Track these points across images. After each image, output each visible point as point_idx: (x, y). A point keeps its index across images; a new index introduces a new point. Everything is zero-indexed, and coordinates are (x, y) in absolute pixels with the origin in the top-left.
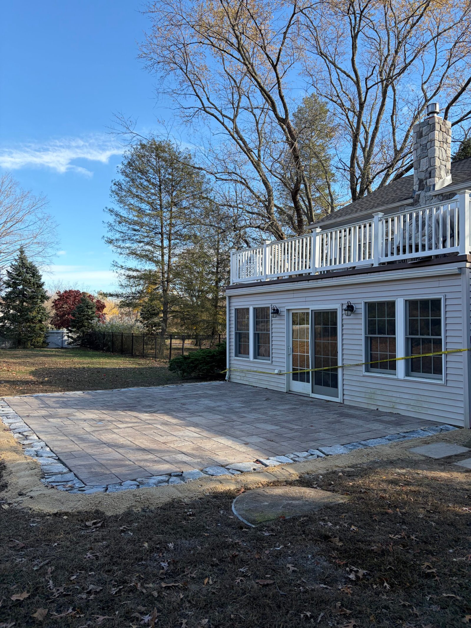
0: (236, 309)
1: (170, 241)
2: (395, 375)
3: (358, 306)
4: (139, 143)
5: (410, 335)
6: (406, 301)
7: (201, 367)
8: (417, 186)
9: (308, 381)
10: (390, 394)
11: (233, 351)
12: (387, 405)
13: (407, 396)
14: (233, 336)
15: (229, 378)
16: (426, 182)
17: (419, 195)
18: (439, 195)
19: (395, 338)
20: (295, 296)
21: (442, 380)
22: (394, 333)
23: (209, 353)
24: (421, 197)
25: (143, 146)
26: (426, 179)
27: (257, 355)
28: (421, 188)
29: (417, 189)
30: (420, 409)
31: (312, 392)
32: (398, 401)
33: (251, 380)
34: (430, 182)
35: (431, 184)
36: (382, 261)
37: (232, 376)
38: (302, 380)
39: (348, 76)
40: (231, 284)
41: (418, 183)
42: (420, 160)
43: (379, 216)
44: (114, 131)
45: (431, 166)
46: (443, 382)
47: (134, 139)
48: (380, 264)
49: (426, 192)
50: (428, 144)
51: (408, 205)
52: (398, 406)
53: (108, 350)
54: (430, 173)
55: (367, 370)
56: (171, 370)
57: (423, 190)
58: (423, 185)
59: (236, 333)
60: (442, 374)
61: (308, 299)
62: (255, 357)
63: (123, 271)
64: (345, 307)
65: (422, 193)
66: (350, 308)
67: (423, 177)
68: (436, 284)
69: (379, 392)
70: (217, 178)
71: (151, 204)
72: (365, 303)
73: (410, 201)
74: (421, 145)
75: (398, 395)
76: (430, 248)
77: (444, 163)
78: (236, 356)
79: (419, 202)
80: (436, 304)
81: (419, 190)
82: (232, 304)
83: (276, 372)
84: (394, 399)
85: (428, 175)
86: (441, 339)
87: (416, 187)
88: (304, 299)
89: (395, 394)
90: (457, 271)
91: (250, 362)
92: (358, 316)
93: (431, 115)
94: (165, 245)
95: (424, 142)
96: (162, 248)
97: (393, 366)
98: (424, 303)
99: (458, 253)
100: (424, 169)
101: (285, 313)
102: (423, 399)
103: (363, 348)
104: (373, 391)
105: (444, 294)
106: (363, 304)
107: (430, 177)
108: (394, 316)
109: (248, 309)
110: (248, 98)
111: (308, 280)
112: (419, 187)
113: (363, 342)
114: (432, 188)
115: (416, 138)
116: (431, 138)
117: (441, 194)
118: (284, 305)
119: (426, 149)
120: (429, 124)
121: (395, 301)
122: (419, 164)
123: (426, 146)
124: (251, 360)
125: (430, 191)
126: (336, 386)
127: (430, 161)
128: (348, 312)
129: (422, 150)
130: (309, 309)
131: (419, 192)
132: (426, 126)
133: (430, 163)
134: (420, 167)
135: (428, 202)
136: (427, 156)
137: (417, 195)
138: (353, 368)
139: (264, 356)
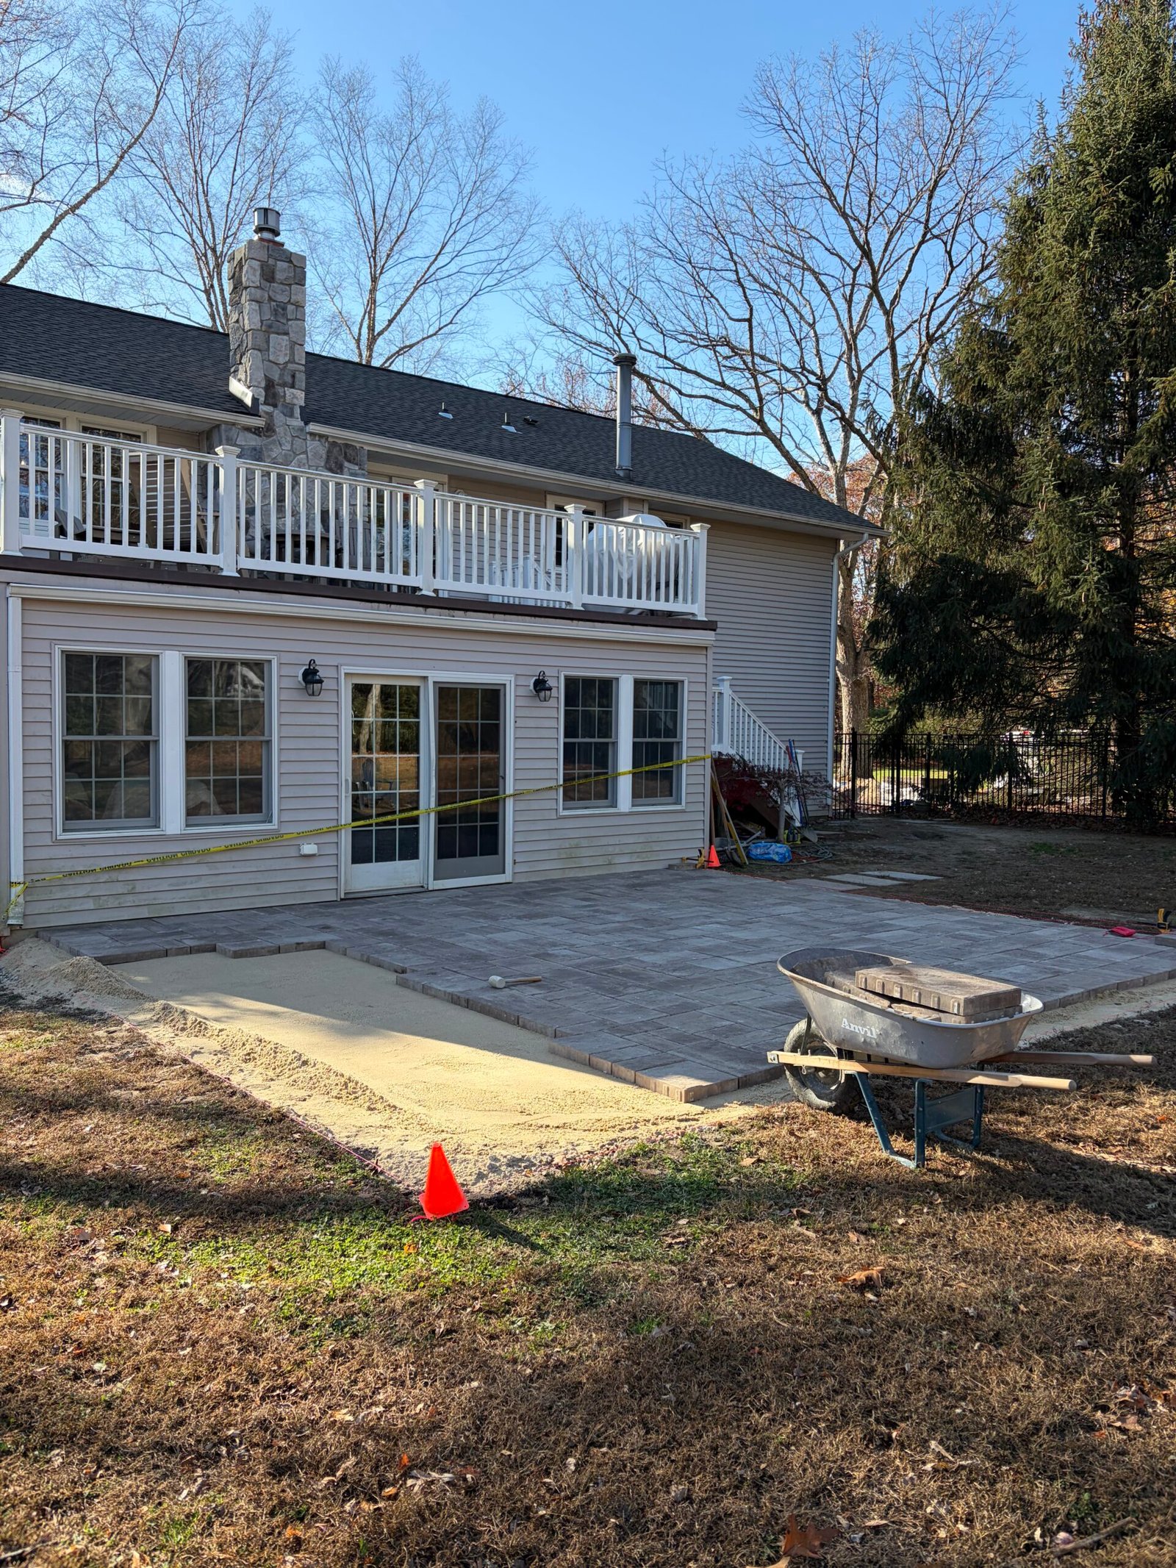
0: (65, 653)
2: (616, 806)
5: (638, 737)
6: (635, 680)
8: (264, 392)
9: (414, 856)
10: (604, 841)
12: (601, 861)
13: (631, 839)
16: (285, 393)
17: (270, 415)
18: (321, 436)
19: (617, 744)
21: (678, 802)
22: (610, 735)
24: (279, 422)
26: (284, 385)
27: (188, 810)
29: (262, 399)
31: (433, 878)
32: (617, 851)
34: (295, 397)
35: (295, 401)
38: (384, 856)
41: (263, 385)
42: (269, 333)
45: (294, 362)
46: (683, 806)
48: (582, 606)
49: (285, 415)
51: (248, 429)
52: (617, 860)
54: (293, 376)
55: (566, 807)
57: (275, 406)
58: (275, 395)
59: (68, 744)
61: (418, 653)
62: (192, 821)
66: (547, 686)
67: (276, 377)
69: (584, 843)
72: (566, 677)
74: (270, 299)
75: (616, 840)
78: (69, 827)
79: (274, 431)
81: (266, 403)
84: (610, 850)
85: (289, 379)
86: (682, 743)
87: (258, 393)
89: (612, 841)
91: (161, 839)
95: (280, 299)
98: (656, 685)
100: (282, 360)
101: (342, 685)
102: (655, 837)
104: (573, 843)
105: (686, 673)
106: (562, 679)
107: (293, 386)
109: (150, 661)
113: (560, 753)
114: (297, 412)
115: (258, 273)
116: (299, 298)
117: (326, 437)
118: (333, 660)
119: (284, 315)
120: (291, 262)
121: (617, 679)
122: (268, 342)
123: (285, 309)
124: (168, 832)
125: (291, 415)
126: (495, 852)
127: (292, 349)
128: (542, 694)
129: (275, 313)
130: (425, 678)
131: (269, 409)
132: (285, 265)
133: (292, 354)
134: (268, 350)
135: (298, 442)
136: (286, 334)
137: (267, 413)
138: (535, 806)
139: (217, 812)
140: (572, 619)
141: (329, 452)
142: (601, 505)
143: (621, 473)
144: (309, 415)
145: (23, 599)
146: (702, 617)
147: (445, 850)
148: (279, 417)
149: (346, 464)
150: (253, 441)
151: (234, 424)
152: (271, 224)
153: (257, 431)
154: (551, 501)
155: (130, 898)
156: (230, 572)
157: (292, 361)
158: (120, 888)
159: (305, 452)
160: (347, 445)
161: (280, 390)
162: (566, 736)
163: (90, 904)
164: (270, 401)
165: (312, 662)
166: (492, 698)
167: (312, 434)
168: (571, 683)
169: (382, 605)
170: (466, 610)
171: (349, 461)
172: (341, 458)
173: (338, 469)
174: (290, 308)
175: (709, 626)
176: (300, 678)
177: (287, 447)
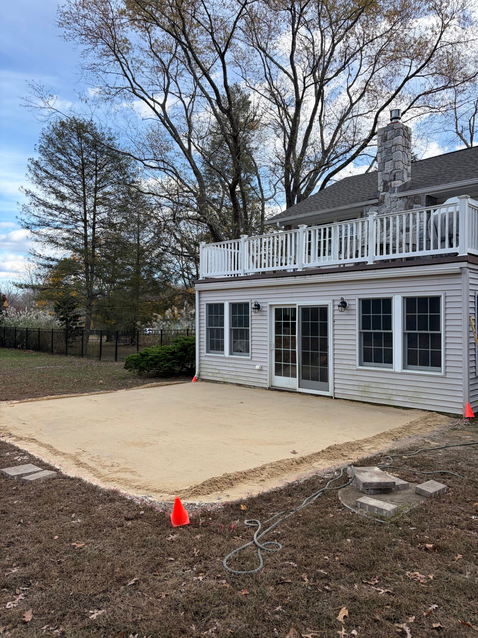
0: (207, 304)
1: (94, 229)
2: (392, 368)
3: (351, 303)
4: (59, 121)
5: (407, 330)
6: (404, 298)
7: (162, 365)
8: (382, 187)
9: (294, 376)
10: (385, 386)
11: (205, 347)
12: (383, 397)
13: (404, 388)
14: (204, 332)
15: (199, 375)
16: (391, 184)
17: (384, 196)
18: (404, 197)
19: (391, 334)
20: (279, 291)
21: (441, 372)
22: (390, 328)
23: (168, 350)
24: (386, 198)
25: (63, 124)
26: (391, 181)
27: (234, 350)
28: (386, 190)
29: (382, 190)
30: (418, 399)
31: (299, 387)
32: (394, 393)
33: (226, 376)
34: (395, 184)
35: (395, 186)
36: (376, 259)
37: (202, 373)
38: (286, 375)
39: (286, 72)
40: (200, 279)
41: (382, 184)
42: (384, 162)
43: (375, 216)
44: (30, 104)
45: (396, 169)
46: (442, 374)
47: (54, 115)
48: (374, 262)
49: (391, 193)
50: (393, 148)
51: (373, 205)
52: (394, 398)
53: (22, 348)
54: (395, 176)
55: (361, 365)
56: (126, 368)
57: (387, 191)
58: (387, 187)
59: (207, 329)
60: (440, 366)
61: (293, 295)
62: (231, 354)
63: (41, 261)
64: (338, 303)
65: (387, 195)
66: (343, 305)
67: (387, 178)
68: (436, 282)
69: (373, 385)
70: (145, 165)
71: (73, 188)
72: (360, 299)
73: (376, 201)
74: (385, 148)
75: (394, 387)
76: (421, 249)
77: (406, 167)
78: (207, 352)
79: (384, 203)
80: (435, 301)
81: (383, 191)
82: (202, 299)
83: (257, 367)
84: (390, 392)
85: (392, 178)
86: (440, 334)
87: (380, 188)
88: (290, 295)
89: (391, 387)
90: (459, 270)
91: (224, 358)
92: (353, 313)
93: (393, 121)
94: (88, 233)
95: (389, 146)
96: (85, 237)
97: (389, 360)
98: (423, 300)
99: (457, 254)
100: (389, 171)
101: (268, 309)
103: (357, 343)
104: (367, 384)
105: (444, 292)
106: (357, 300)
107: (394, 180)
108: (390, 311)
109: (222, 305)
110: (176, 82)
111: (295, 276)
112: (384, 188)
113: (357, 338)
114: (396, 189)
115: (380, 141)
116: (397, 142)
117: (406, 197)
119: (391, 152)
120: (393, 129)
121: (392, 298)
122: (384, 166)
123: (391, 150)
125: (394, 192)
126: (327, 381)
127: (394, 164)
129: (387, 153)
131: (383, 193)
132: (391, 131)
133: (394, 166)
134: (385, 169)
135: (393, 203)
136: (392, 159)
137: (382, 196)
138: (345, 362)
139: (241, 352)
141: (406, 203)
144: (400, 191)
149: (415, 205)
150: (376, 208)
151: (369, 205)
153: (377, 205)
156: (242, 274)
157: (394, 170)
158: (217, 372)
160: (415, 197)
161: (389, 184)
162: (360, 329)
167: (400, 197)
171: (415, 203)
172: (411, 204)
173: (411, 208)
177: (388, 207)
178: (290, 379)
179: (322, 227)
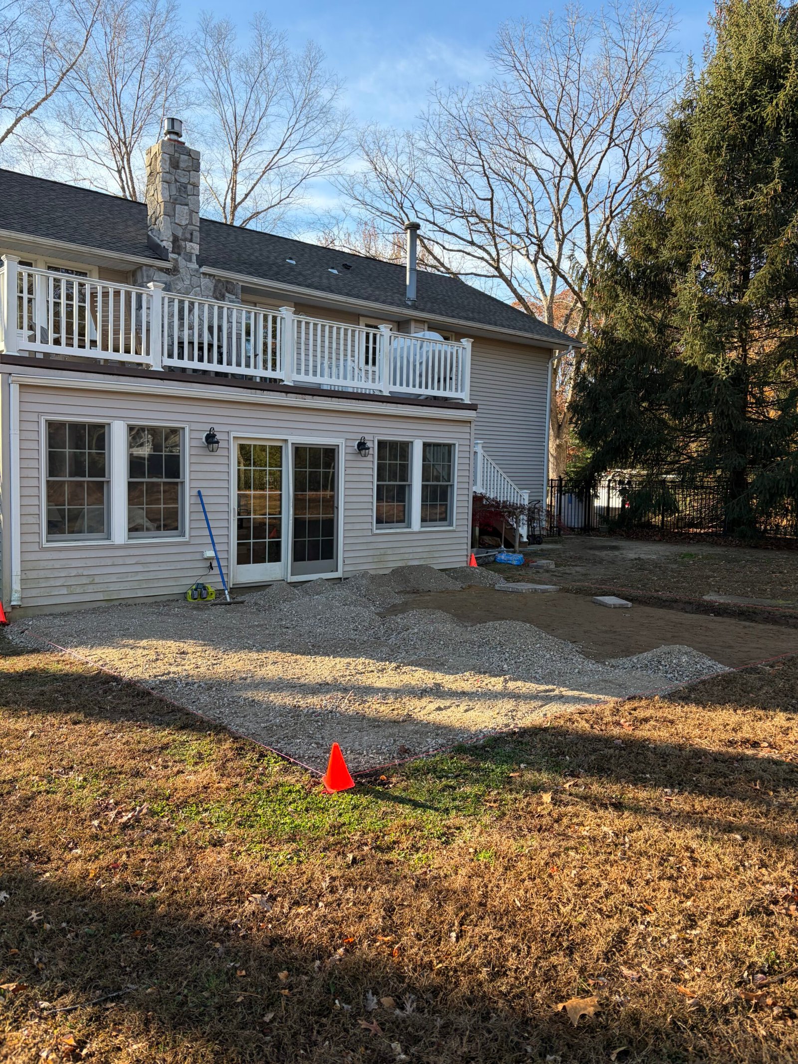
0: (48, 421)
2: (410, 527)
5: (425, 481)
6: (424, 443)
8: (170, 244)
10: (402, 551)
13: (420, 550)
14: (38, 492)
16: (186, 246)
17: (176, 260)
18: (210, 275)
19: (407, 486)
21: (451, 525)
22: (406, 480)
24: (181, 265)
26: (185, 240)
29: (170, 249)
31: (290, 575)
32: (411, 557)
34: (193, 248)
35: (193, 251)
37: (28, 593)
41: (171, 239)
42: (175, 204)
46: (454, 528)
49: (186, 260)
51: (161, 269)
54: (192, 234)
55: (378, 528)
57: (179, 254)
58: (179, 247)
59: (46, 483)
62: (132, 535)
66: (362, 446)
67: (180, 234)
69: (390, 551)
72: (378, 441)
73: (163, 264)
74: (176, 181)
75: (410, 550)
78: (48, 539)
79: (179, 271)
81: (173, 252)
83: (208, 554)
84: (407, 556)
85: (188, 236)
86: (454, 485)
91: (111, 547)
95: (183, 180)
100: (184, 223)
102: (435, 548)
103: (375, 499)
104: (382, 551)
105: (457, 439)
106: (375, 441)
107: (191, 241)
108: (407, 459)
112: (173, 248)
113: (374, 492)
114: (194, 258)
115: (168, 163)
116: (195, 180)
117: (214, 276)
118: (226, 428)
119: (186, 192)
120: (190, 155)
121: (412, 442)
122: (174, 210)
123: (185, 188)
124: (116, 543)
125: (190, 261)
126: (331, 557)
127: (191, 215)
128: (363, 452)
129: (179, 190)
130: (286, 441)
131: (175, 256)
132: (186, 157)
133: (191, 219)
134: (174, 216)
135: (195, 279)
136: (187, 205)
137: (174, 259)
138: (358, 527)
139: (148, 529)
140: (383, 402)
141: (216, 286)
142: (396, 324)
143: (410, 303)
144: (201, 262)
145: (20, 385)
146: (467, 401)
147: (298, 556)
148: (182, 262)
149: (227, 294)
150: (165, 277)
151: (151, 266)
152: (176, 129)
153: (167, 271)
154: (363, 321)
155: (91, 587)
156: (156, 367)
157: (191, 224)
158: (85, 581)
159: (200, 286)
160: (227, 282)
161: (183, 243)
162: (378, 480)
163: (64, 591)
164: (176, 251)
165: (212, 429)
166: (329, 454)
167: (204, 274)
168: (381, 444)
169: (258, 391)
170: (313, 395)
171: (229, 293)
172: (224, 291)
173: (222, 297)
174: (189, 187)
175: (472, 407)
176: (204, 440)
177: (187, 282)
178: (268, 565)
179: (64, 278)
